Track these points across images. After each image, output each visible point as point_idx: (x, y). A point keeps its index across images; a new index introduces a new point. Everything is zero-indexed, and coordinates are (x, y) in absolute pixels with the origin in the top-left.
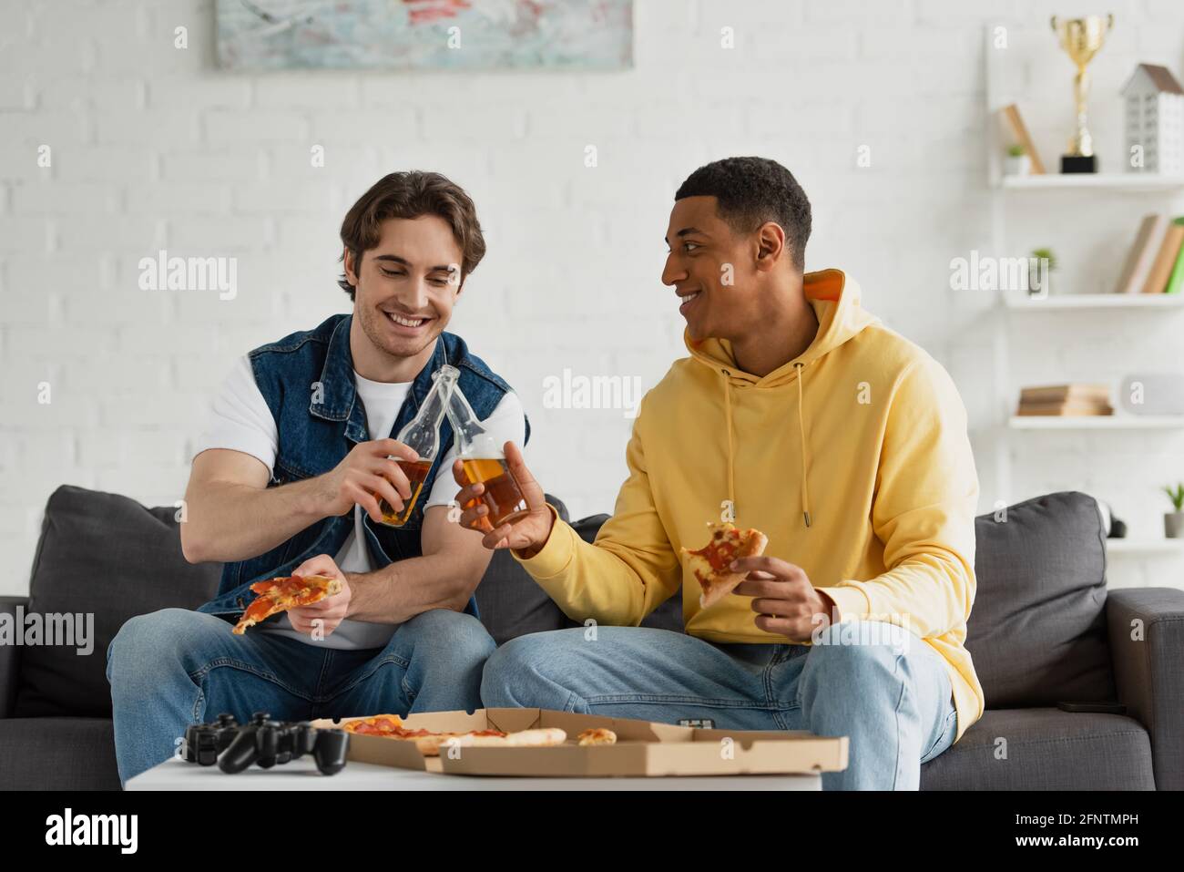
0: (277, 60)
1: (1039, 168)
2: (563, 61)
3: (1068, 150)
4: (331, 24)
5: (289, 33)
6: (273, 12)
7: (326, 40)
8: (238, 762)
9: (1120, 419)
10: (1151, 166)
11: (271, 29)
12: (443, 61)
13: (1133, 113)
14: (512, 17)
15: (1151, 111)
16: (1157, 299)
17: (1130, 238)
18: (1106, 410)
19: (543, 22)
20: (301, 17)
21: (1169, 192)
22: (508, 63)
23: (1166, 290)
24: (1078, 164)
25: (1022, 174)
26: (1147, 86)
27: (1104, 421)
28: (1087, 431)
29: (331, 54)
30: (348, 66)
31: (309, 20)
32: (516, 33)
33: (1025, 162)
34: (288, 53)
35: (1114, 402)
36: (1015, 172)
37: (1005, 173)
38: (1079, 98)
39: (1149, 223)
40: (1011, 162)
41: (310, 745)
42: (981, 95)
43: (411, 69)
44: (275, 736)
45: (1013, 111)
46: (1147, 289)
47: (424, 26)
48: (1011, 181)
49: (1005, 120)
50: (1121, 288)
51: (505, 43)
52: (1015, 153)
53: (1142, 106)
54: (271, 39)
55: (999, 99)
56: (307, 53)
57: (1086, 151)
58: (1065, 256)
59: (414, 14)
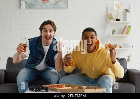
0: (28, 7)
1: (113, 20)
2: (60, 8)
3: (117, 18)
4: (34, 3)
5: (29, 4)
6: (27, 2)
7: (33, 5)
8: (37, 90)
9: (123, 48)
10: (126, 20)
11: (27, 4)
12: (47, 8)
13: (124, 14)
14: (54, 3)
15: (126, 14)
16: (126, 35)
17: (123, 28)
18: (121, 47)
19: (58, 3)
20: (30, 3)
21: (128, 23)
22: (54, 8)
23: (128, 34)
24: (118, 20)
25: (112, 21)
26: (126, 11)
27: (121, 48)
28: (119, 50)
29: (34, 7)
30: (36, 8)
31: (31, 3)
32: (55, 5)
33: (112, 20)
34: (29, 7)
35: (122, 46)
36: (111, 21)
37: (110, 21)
38: (118, 12)
39: (126, 27)
40: (111, 20)
41: (45, 88)
42: (107, 12)
43: (43, 8)
44: (41, 87)
45: (110, 14)
46: (125, 34)
47: (44, 4)
48: (111, 22)
49: (110, 15)
50: (122, 34)
51: (54, 6)
52: (111, 19)
53: (125, 14)
54: (27, 5)
55: (109, 13)
56: (31, 6)
57: (119, 19)
58: (116, 30)
59: (43, 2)
